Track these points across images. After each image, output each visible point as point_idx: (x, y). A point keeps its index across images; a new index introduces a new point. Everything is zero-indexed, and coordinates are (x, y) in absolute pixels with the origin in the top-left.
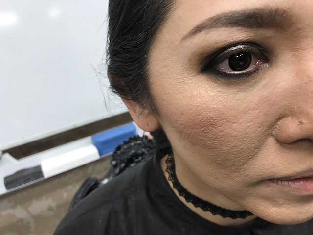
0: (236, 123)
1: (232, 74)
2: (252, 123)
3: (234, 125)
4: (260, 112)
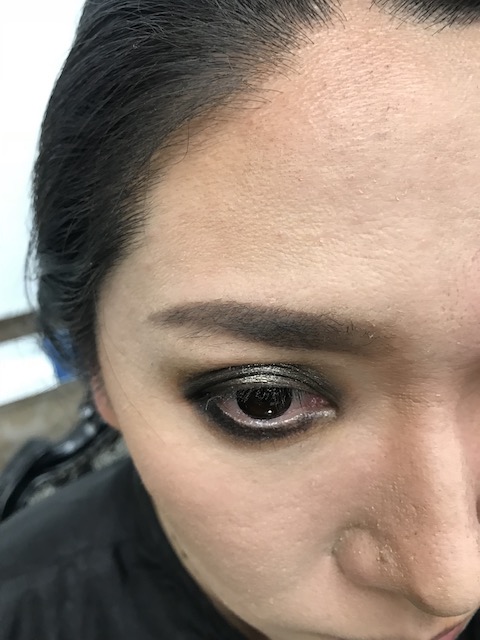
0: (249, 526)
1: (247, 427)
2: (282, 532)
3: (244, 529)
4: (305, 512)
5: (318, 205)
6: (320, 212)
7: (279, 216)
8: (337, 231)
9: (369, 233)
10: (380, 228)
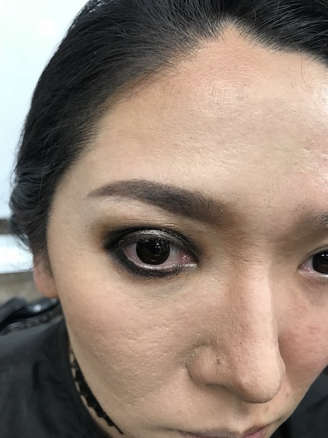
4: (171, 331)
5: (201, 130)
6: (201, 134)
7: (178, 134)
8: (210, 146)
9: (228, 150)
10: (234, 148)
